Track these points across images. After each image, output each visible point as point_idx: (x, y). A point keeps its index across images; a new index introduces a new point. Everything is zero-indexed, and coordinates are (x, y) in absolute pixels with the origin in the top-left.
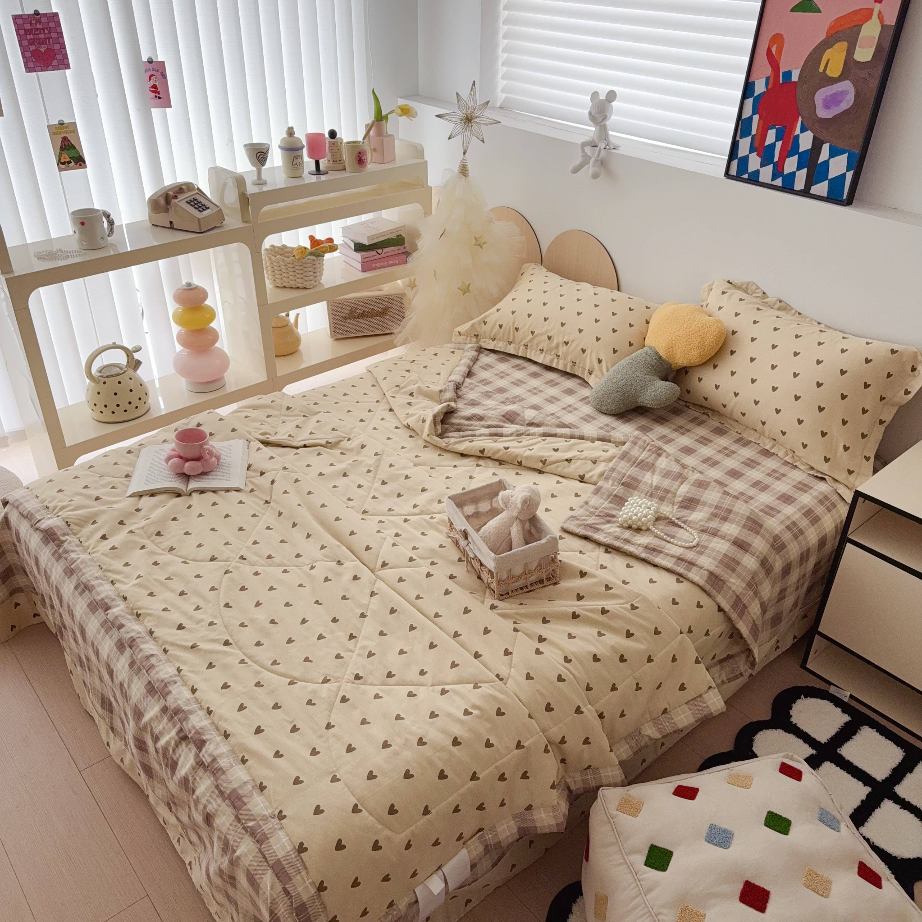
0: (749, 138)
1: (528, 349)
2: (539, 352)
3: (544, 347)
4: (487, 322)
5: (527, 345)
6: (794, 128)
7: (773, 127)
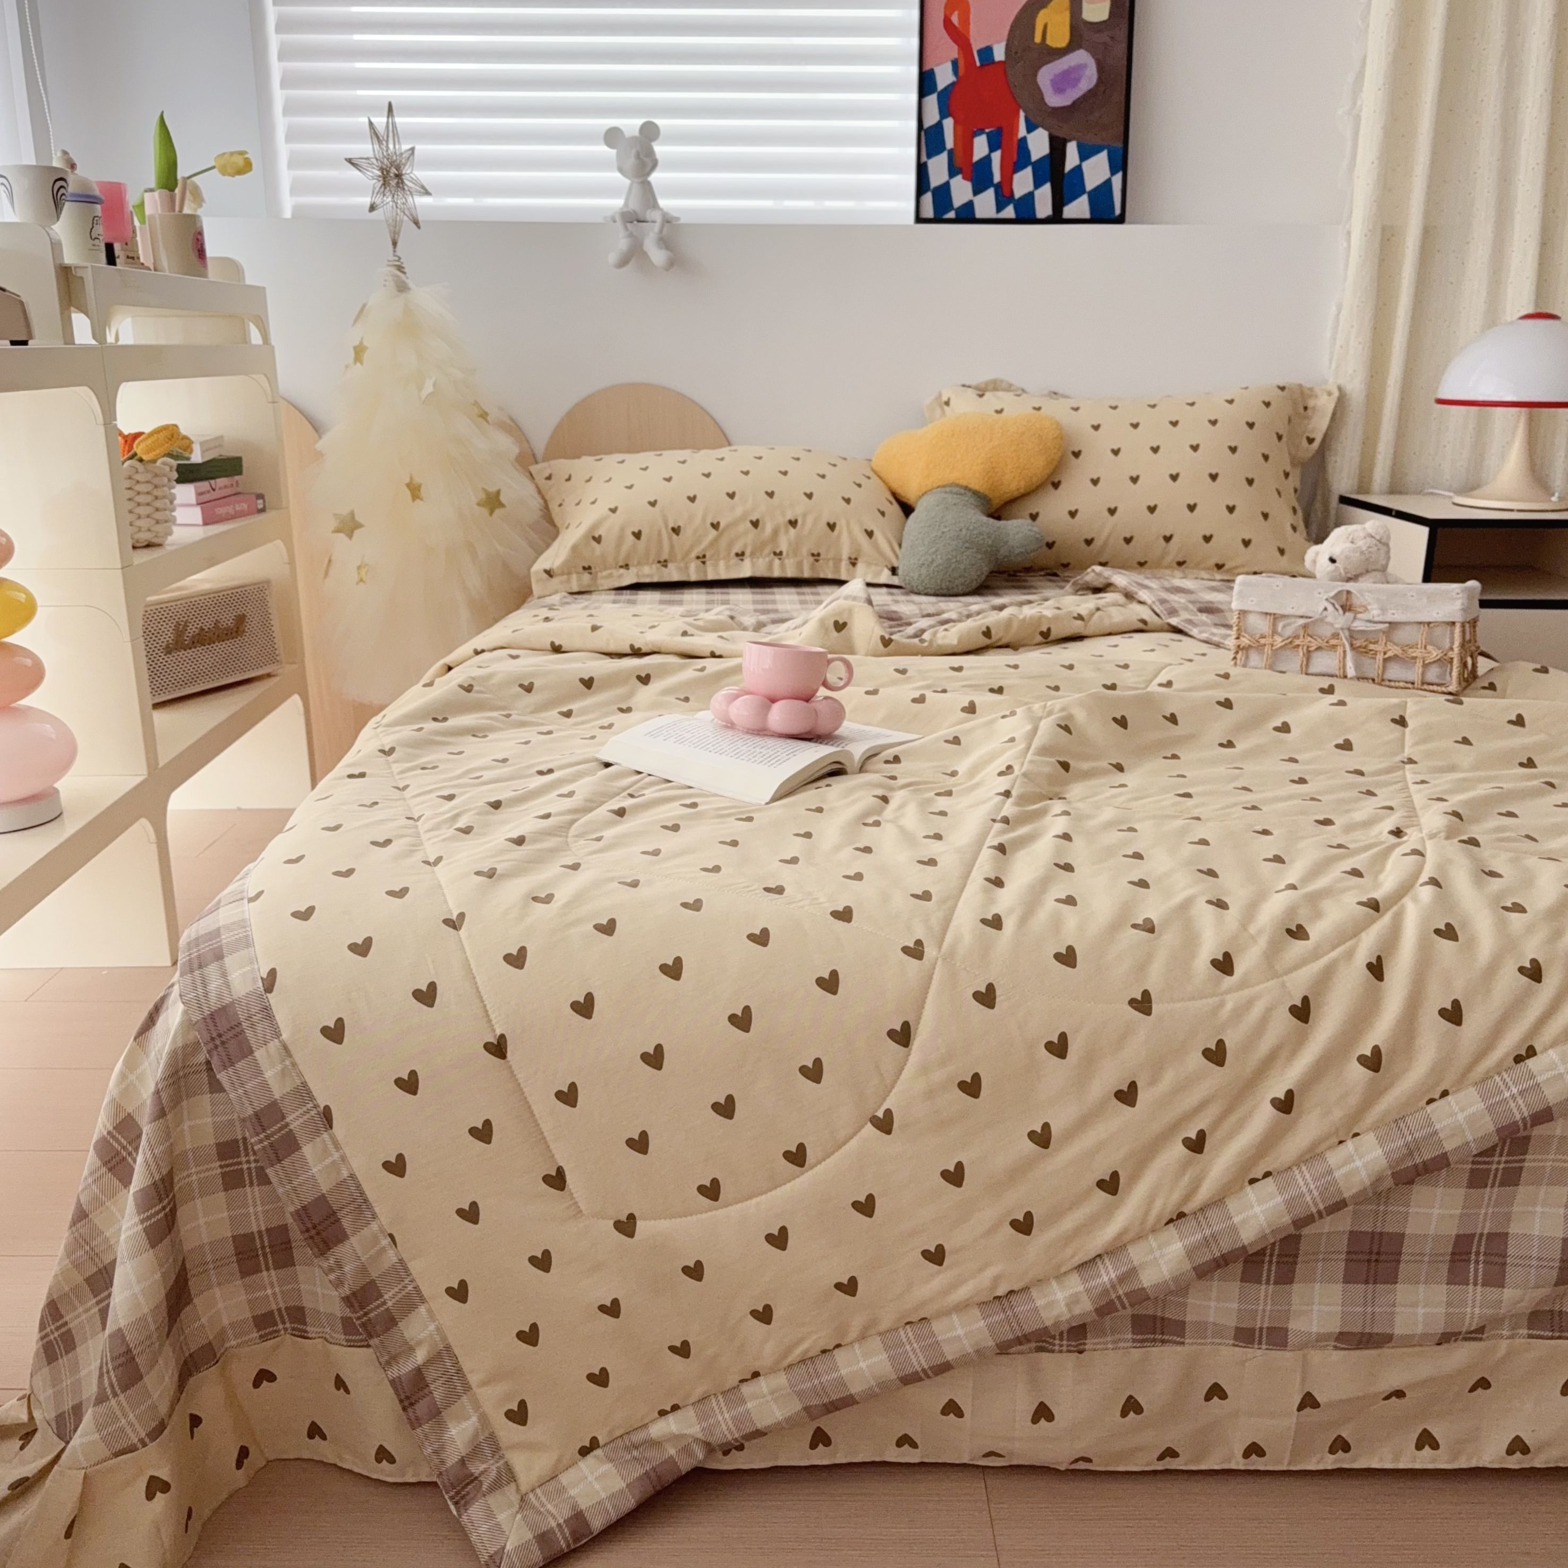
0: (944, 156)
1: (708, 563)
2: (736, 560)
3: (745, 545)
4: (600, 537)
5: (704, 556)
6: (1015, 128)
7: (981, 131)
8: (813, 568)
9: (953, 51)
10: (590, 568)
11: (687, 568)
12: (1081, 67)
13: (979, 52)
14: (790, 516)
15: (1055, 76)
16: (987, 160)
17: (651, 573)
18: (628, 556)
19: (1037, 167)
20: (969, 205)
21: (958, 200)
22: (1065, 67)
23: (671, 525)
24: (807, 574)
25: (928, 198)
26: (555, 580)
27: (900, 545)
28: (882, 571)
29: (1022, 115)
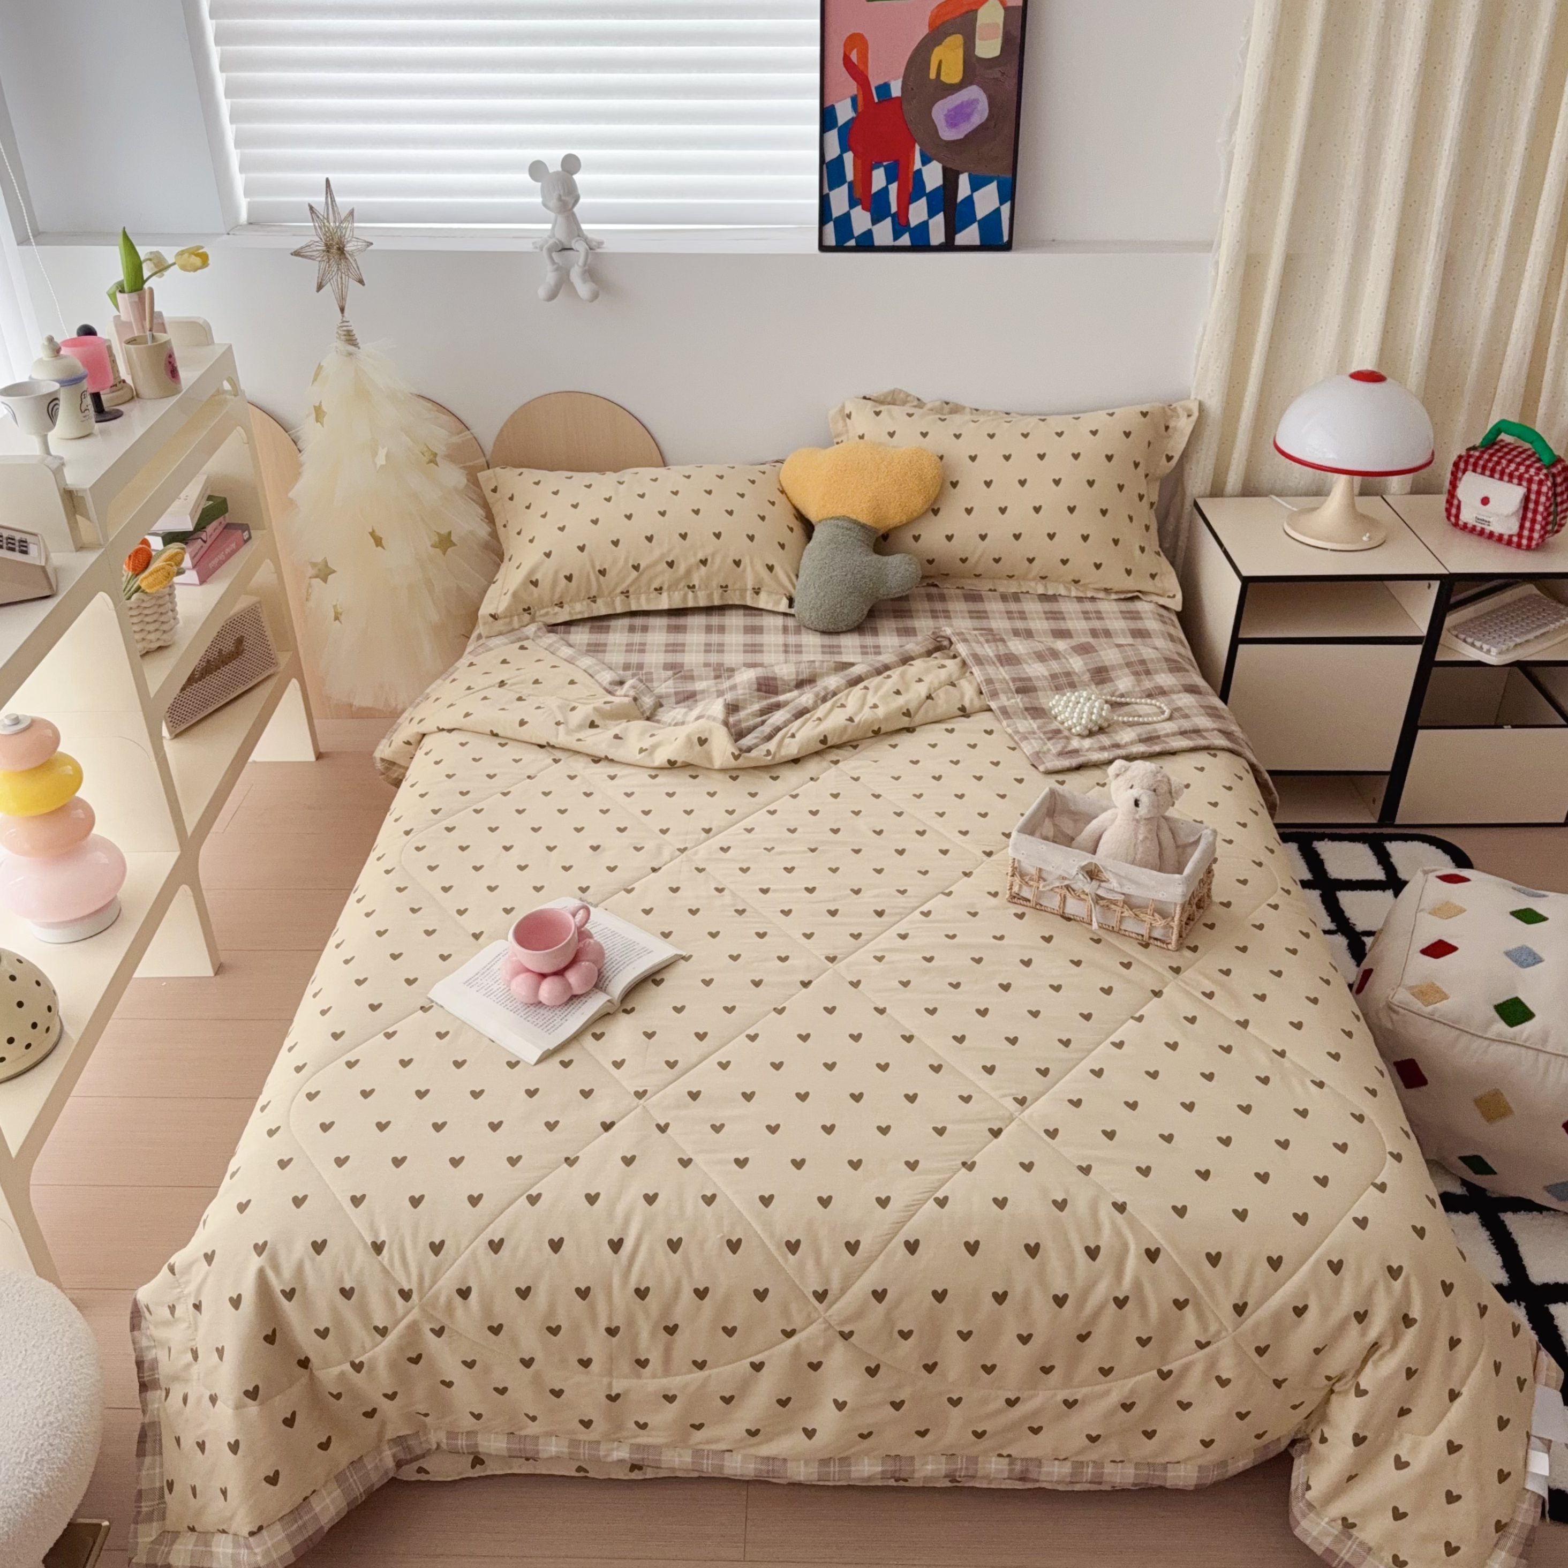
0: (845, 188)
1: (631, 597)
2: (655, 593)
3: (663, 583)
4: (537, 580)
5: (628, 592)
6: (910, 161)
7: (878, 165)
8: (722, 597)
9: (853, 88)
10: (529, 608)
11: (613, 602)
12: (972, 103)
13: (877, 88)
14: (701, 556)
15: (949, 111)
16: (885, 191)
17: (580, 609)
18: (561, 597)
19: (931, 197)
20: (869, 234)
21: (858, 231)
22: (958, 102)
23: (598, 568)
24: (717, 602)
25: (830, 228)
26: (500, 622)
27: (797, 576)
28: (781, 599)
29: (917, 148)
